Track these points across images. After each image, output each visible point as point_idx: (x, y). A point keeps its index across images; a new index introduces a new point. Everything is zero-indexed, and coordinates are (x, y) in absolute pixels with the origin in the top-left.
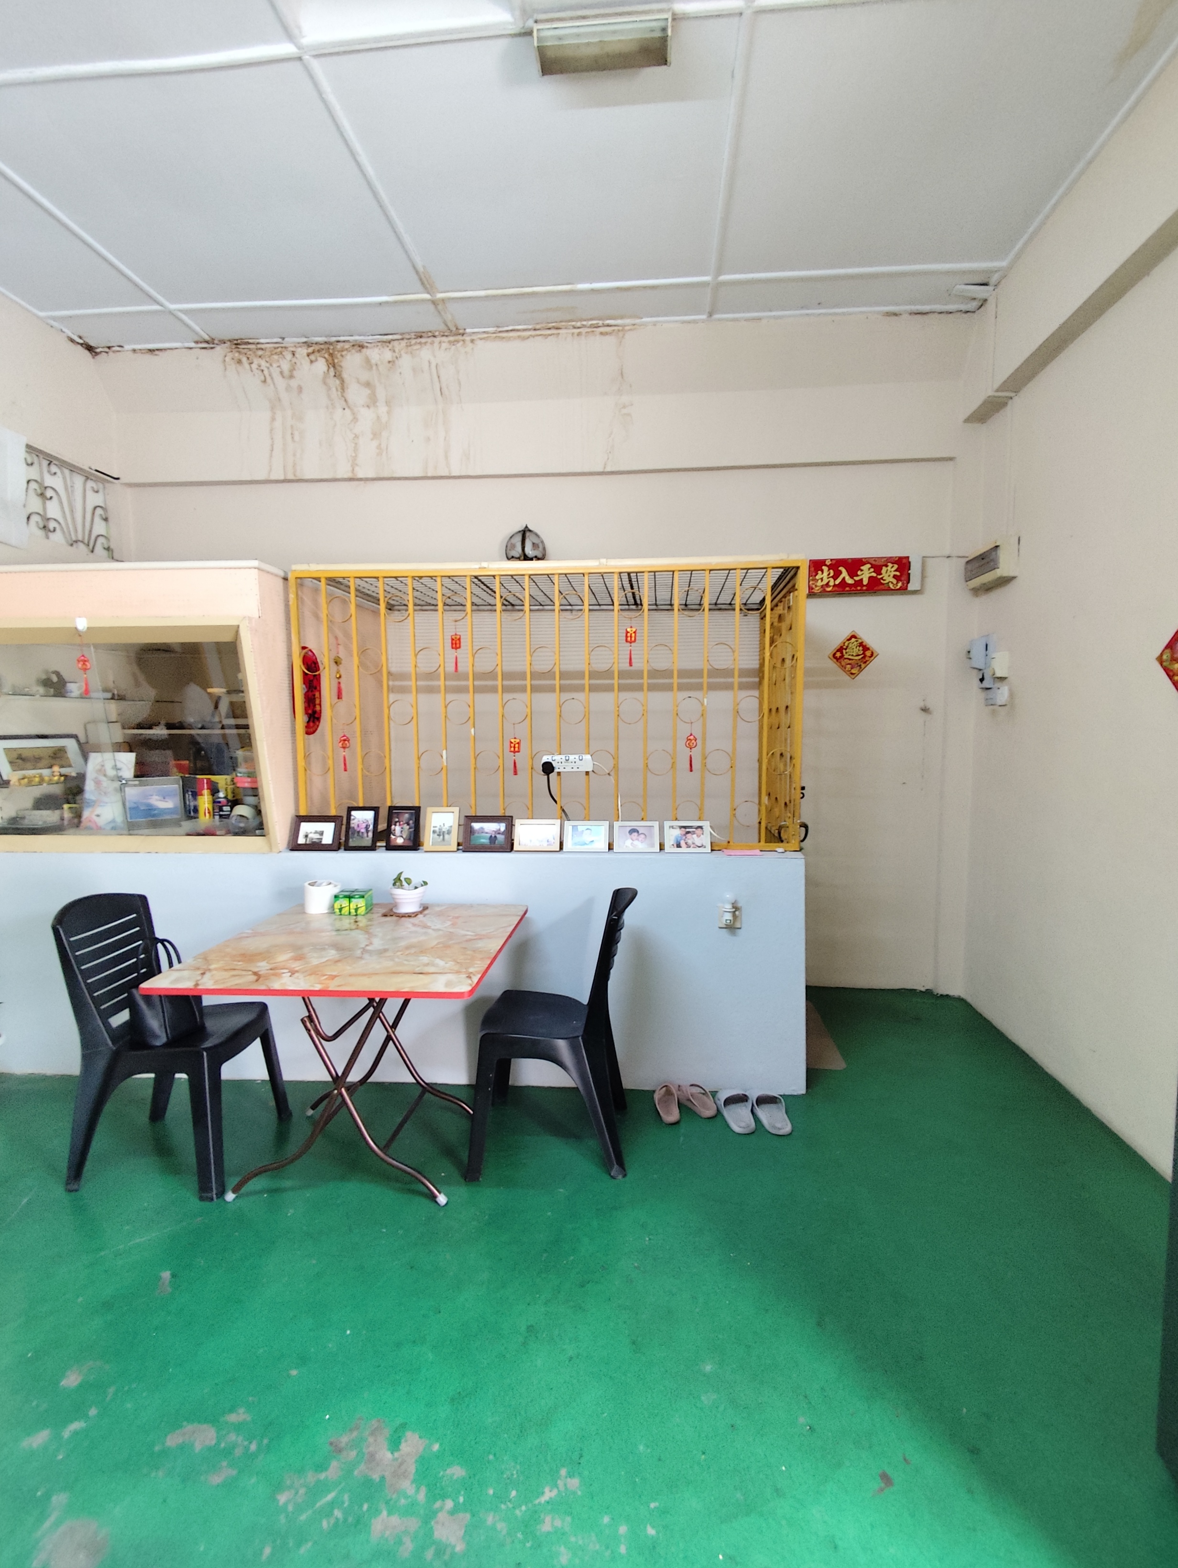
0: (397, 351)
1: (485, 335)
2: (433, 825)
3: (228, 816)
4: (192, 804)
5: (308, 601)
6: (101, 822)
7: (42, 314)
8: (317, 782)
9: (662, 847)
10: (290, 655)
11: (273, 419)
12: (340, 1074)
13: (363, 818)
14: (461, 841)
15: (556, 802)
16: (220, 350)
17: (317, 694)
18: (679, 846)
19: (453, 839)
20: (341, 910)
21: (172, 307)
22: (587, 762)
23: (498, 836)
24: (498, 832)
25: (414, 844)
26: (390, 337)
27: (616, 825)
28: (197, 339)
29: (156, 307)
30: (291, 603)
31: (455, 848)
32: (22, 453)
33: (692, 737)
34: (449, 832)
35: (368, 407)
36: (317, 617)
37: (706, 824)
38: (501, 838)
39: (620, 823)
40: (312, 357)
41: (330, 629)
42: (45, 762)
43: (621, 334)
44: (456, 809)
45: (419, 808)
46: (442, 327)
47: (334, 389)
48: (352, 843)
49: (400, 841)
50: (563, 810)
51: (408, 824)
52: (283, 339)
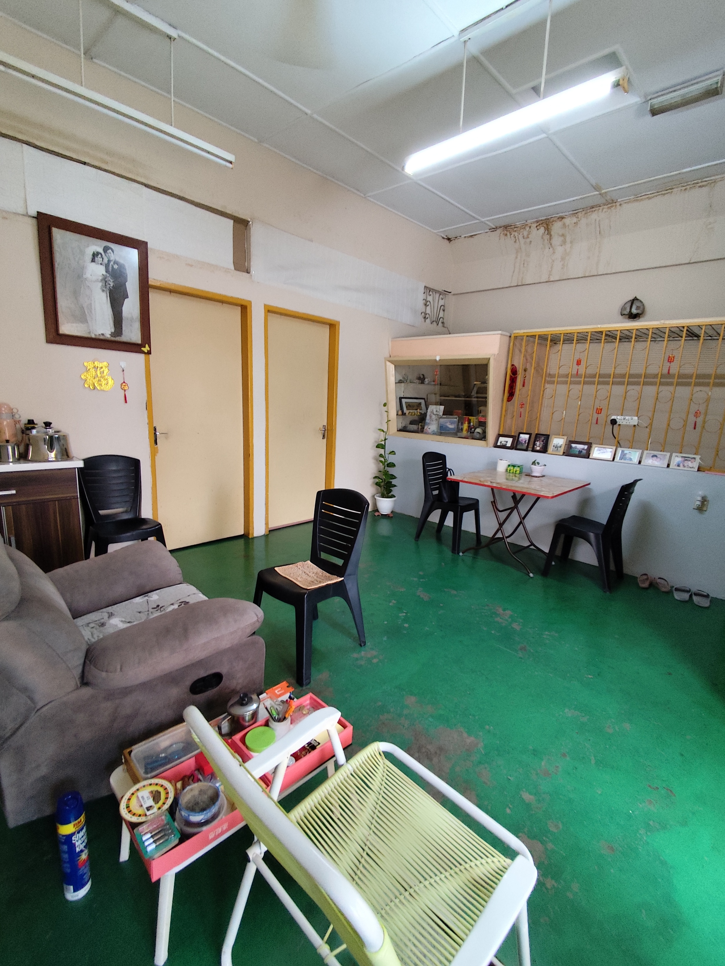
0: (579, 217)
1: (628, 201)
2: (554, 443)
3: (473, 433)
4: (461, 427)
5: (518, 344)
6: (430, 431)
7: (435, 231)
8: (509, 421)
9: (668, 466)
10: (506, 368)
11: (516, 258)
12: (501, 522)
13: (524, 437)
14: (565, 451)
15: (615, 438)
16: (499, 231)
17: (514, 385)
18: (679, 466)
19: (562, 450)
20: (510, 470)
21: (483, 220)
22: (634, 420)
23: (583, 451)
24: (583, 449)
25: (544, 450)
26: (577, 211)
27: (646, 452)
28: (490, 228)
29: (478, 221)
30: (511, 347)
31: (562, 454)
32: (422, 290)
33: (698, 412)
34: (560, 447)
35: (562, 246)
36: (520, 351)
37: (698, 457)
38: (584, 452)
39: (648, 452)
40: (538, 227)
41: (525, 356)
42: (416, 408)
43: (713, 184)
44: (566, 437)
45: (549, 435)
46: (604, 201)
47: (546, 240)
48: (518, 447)
49: (538, 448)
50: (619, 443)
51: (543, 441)
52: (526, 221)
